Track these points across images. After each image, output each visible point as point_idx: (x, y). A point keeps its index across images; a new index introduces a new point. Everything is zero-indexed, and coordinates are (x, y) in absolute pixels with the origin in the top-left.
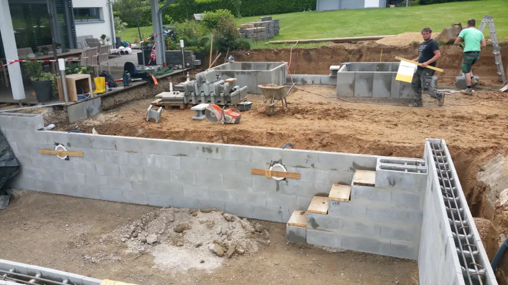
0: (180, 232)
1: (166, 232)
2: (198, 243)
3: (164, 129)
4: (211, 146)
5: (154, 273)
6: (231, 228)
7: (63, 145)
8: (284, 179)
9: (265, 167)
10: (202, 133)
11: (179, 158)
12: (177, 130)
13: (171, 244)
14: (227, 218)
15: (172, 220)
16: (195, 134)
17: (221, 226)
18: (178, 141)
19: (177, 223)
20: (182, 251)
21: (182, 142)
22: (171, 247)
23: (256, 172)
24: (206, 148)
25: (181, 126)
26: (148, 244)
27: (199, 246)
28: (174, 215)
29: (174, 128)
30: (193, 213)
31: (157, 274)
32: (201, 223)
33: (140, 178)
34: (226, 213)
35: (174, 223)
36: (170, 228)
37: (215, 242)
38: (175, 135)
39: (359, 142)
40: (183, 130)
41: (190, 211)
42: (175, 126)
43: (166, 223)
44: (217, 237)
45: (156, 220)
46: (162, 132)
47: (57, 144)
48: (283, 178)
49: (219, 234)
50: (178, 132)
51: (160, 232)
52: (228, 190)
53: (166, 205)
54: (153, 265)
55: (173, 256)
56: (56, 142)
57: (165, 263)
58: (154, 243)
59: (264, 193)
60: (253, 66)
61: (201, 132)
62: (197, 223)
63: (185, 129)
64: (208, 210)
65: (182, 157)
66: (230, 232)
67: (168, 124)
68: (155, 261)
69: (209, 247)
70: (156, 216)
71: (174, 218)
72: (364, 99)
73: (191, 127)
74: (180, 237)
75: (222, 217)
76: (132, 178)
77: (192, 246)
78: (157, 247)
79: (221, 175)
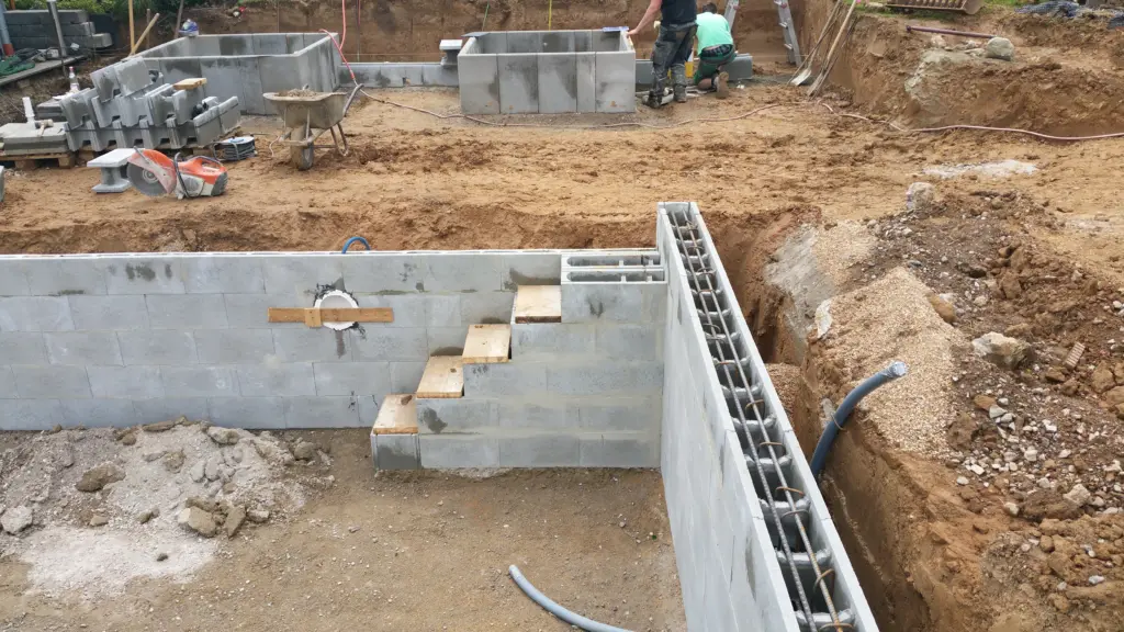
0: (94, 491)
1: (58, 494)
2: (147, 511)
3: (17, 226)
4: (150, 262)
5: (30, 611)
6: (231, 462)
8: (355, 326)
9: (303, 302)
10: (124, 228)
11: (65, 298)
12: (52, 225)
13: (73, 524)
14: (218, 439)
15: (67, 462)
16: (106, 233)
17: (202, 462)
18: (57, 257)
19: (83, 467)
20: (105, 538)
21: (68, 257)
22: (75, 531)
23: (279, 317)
24: (138, 269)
25: (62, 214)
26: (9, 533)
27: (148, 518)
28: (72, 449)
29: (45, 219)
30: (124, 437)
31: (43, 611)
32: (149, 459)
34: (215, 425)
35: (76, 469)
36: (65, 484)
37: (191, 503)
38: (49, 240)
39: (521, 219)
40: (71, 224)
41: (115, 432)
42: (47, 214)
43: (53, 474)
44: (195, 491)
45: (23, 468)
46: (9, 234)
48: (351, 324)
49: (200, 481)
50: (55, 231)
51: (39, 499)
52: (212, 368)
53: (48, 425)
54: (27, 587)
55: (82, 555)
57: (60, 577)
58: (23, 529)
59: (308, 364)
60: (249, 44)
61: (119, 225)
62: (140, 461)
63: (76, 221)
64: (163, 425)
65: (72, 297)
66: (227, 471)
67: (29, 210)
68: (33, 575)
69: (176, 517)
70: (23, 458)
71: (73, 458)
72: (524, 118)
73: (91, 216)
74: (96, 504)
75: (204, 436)
77: (131, 521)
78: (34, 538)
79: (188, 334)
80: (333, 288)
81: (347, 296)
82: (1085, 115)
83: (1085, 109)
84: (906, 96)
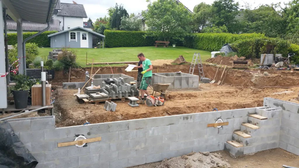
4: (188, 116)
7: (83, 135)
8: (222, 127)
9: (213, 122)
11: (169, 126)
12: (142, 112)
17: (208, 159)
23: (209, 126)
24: (186, 117)
32: (195, 161)
33: (143, 146)
39: (227, 105)
46: (135, 115)
47: (77, 136)
48: (221, 126)
49: (209, 163)
52: (195, 140)
56: (77, 134)
59: (212, 136)
64: (192, 153)
65: (171, 125)
75: (201, 155)
76: (137, 147)
79: (192, 132)
80: (219, 118)
81: (221, 120)
82: (289, 84)
83: (289, 82)
84: (252, 82)
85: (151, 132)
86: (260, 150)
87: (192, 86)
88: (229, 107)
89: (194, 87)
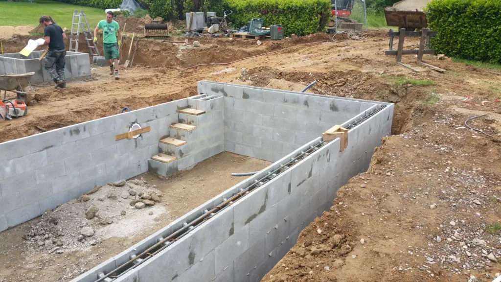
0: (94, 217)
9: (125, 130)
11: (45, 152)
13: (103, 227)
22: (108, 227)
23: (119, 138)
24: (74, 131)
27: (123, 214)
36: (83, 219)
37: (134, 203)
39: (144, 99)
43: (78, 216)
48: (139, 135)
52: (97, 165)
59: (127, 154)
62: (98, 203)
64: (94, 190)
65: (48, 149)
74: (99, 220)
75: (112, 187)
77: (119, 217)
78: (98, 234)
79: (90, 154)
80: (134, 123)
81: (138, 125)
82: (229, 57)
83: (229, 56)
84: (178, 60)
85: (8, 170)
86: (200, 160)
87: (79, 73)
88: (147, 102)
89: (82, 75)
